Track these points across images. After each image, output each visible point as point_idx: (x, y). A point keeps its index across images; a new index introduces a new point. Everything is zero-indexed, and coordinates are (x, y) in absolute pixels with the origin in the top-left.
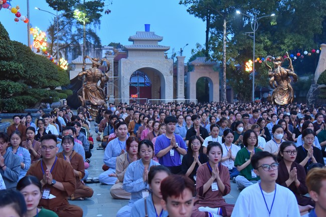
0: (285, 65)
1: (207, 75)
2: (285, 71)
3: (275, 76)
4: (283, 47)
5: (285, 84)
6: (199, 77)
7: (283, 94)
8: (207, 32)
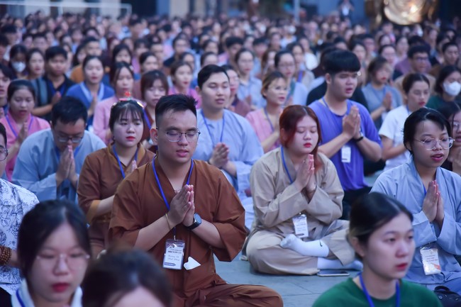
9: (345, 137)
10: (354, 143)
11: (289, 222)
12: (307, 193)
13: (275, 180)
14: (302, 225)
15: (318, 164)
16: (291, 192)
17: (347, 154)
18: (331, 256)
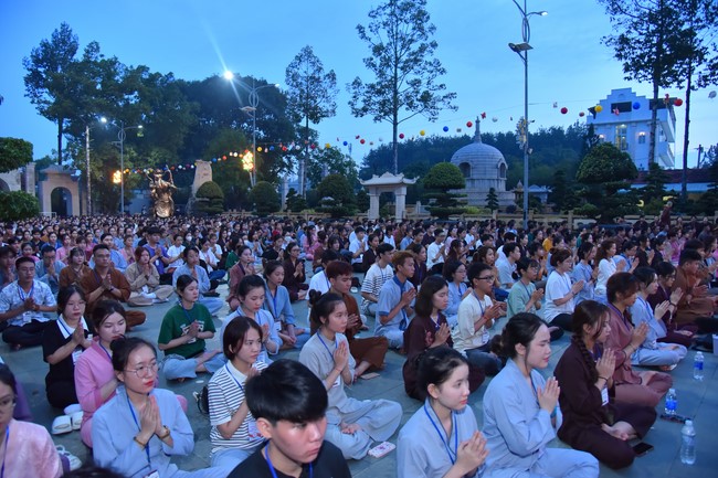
0: (166, 178)
1: (64, 185)
2: (166, 184)
3: (157, 189)
4: (150, 160)
5: (167, 197)
6: (54, 187)
7: (164, 206)
8: (60, 137)
9: (156, 256)
10: (160, 258)
11: (141, 288)
12: (147, 277)
13: (135, 274)
14: (146, 289)
15: (150, 267)
16: (140, 278)
17: (157, 262)
18: (157, 298)
